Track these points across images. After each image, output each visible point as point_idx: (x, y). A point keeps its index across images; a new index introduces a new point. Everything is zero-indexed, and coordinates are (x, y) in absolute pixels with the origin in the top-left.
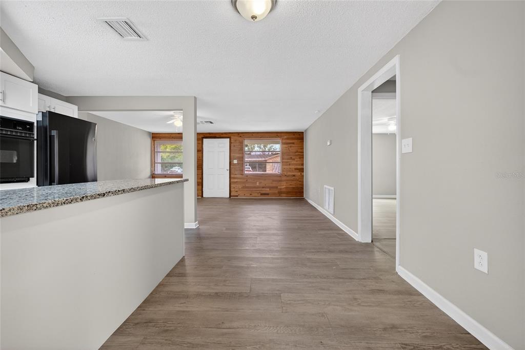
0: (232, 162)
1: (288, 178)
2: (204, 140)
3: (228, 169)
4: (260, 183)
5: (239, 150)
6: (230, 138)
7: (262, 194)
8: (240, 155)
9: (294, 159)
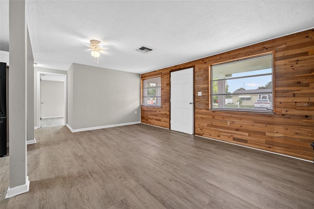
0: (196, 95)
1: (290, 121)
2: (172, 73)
3: (192, 102)
4: (232, 123)
5: (204, 80)
6: (194, 67)
7: (235, 139)
8: (205, 86)
9: (307, 85)
